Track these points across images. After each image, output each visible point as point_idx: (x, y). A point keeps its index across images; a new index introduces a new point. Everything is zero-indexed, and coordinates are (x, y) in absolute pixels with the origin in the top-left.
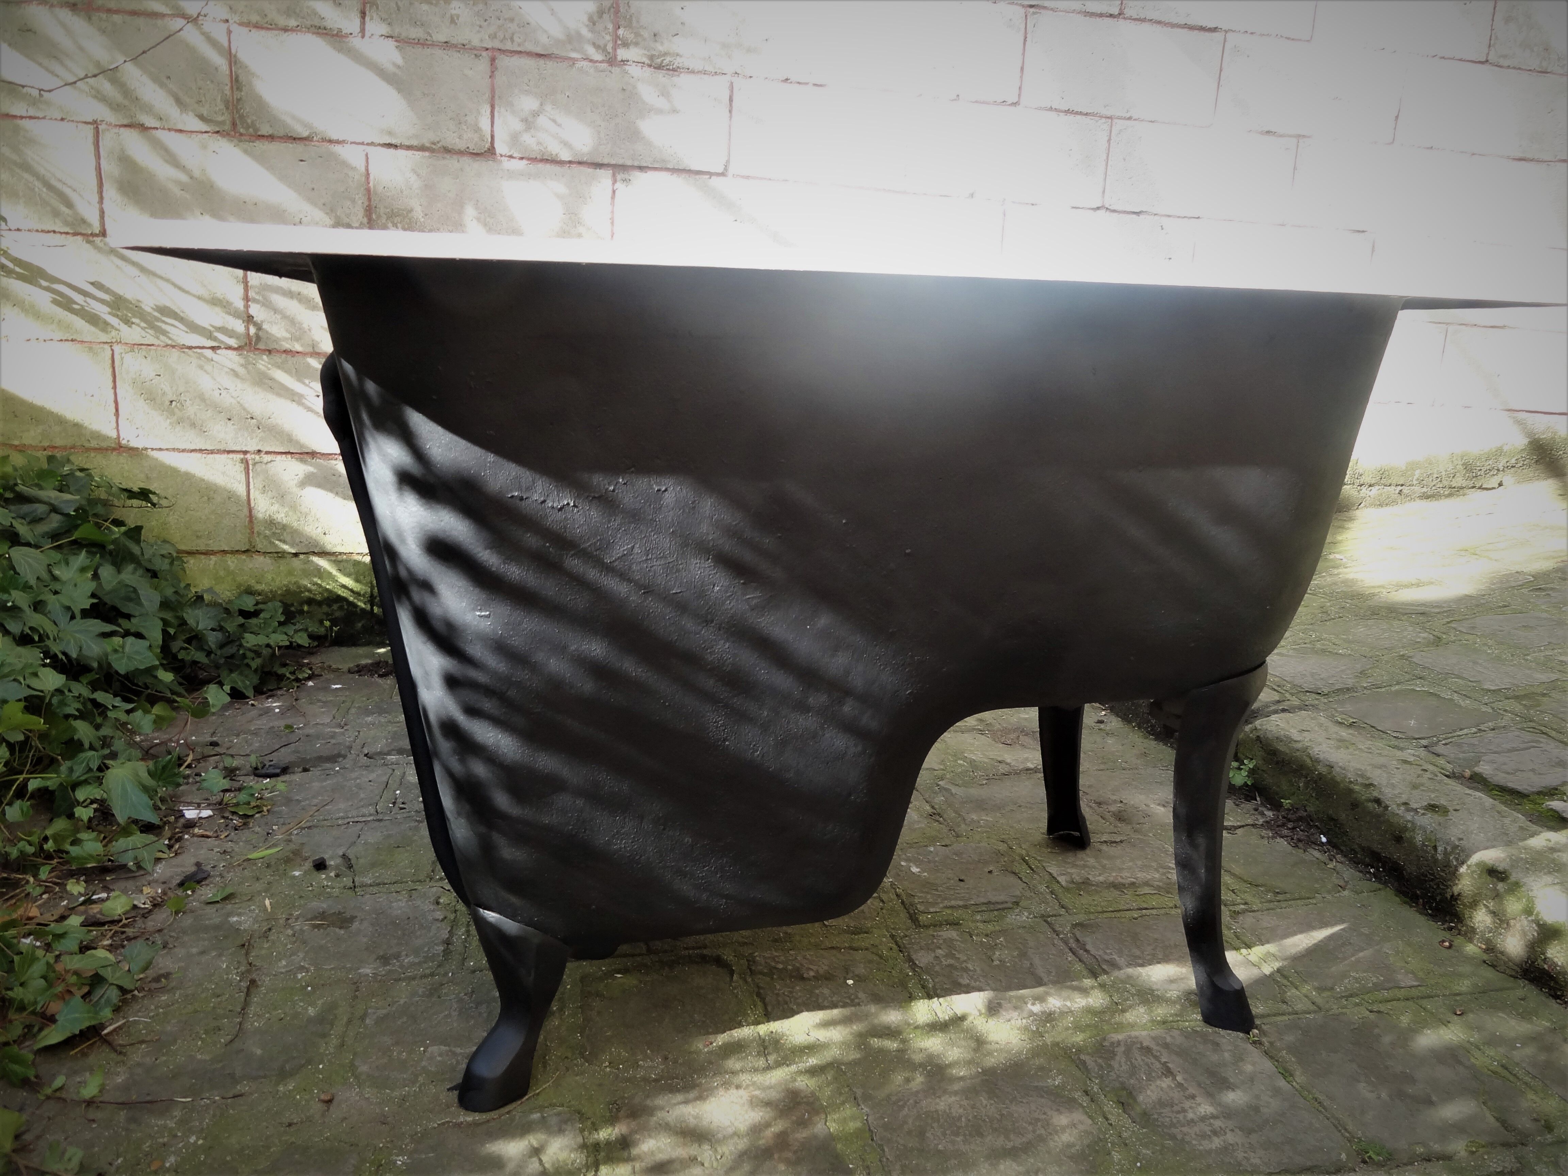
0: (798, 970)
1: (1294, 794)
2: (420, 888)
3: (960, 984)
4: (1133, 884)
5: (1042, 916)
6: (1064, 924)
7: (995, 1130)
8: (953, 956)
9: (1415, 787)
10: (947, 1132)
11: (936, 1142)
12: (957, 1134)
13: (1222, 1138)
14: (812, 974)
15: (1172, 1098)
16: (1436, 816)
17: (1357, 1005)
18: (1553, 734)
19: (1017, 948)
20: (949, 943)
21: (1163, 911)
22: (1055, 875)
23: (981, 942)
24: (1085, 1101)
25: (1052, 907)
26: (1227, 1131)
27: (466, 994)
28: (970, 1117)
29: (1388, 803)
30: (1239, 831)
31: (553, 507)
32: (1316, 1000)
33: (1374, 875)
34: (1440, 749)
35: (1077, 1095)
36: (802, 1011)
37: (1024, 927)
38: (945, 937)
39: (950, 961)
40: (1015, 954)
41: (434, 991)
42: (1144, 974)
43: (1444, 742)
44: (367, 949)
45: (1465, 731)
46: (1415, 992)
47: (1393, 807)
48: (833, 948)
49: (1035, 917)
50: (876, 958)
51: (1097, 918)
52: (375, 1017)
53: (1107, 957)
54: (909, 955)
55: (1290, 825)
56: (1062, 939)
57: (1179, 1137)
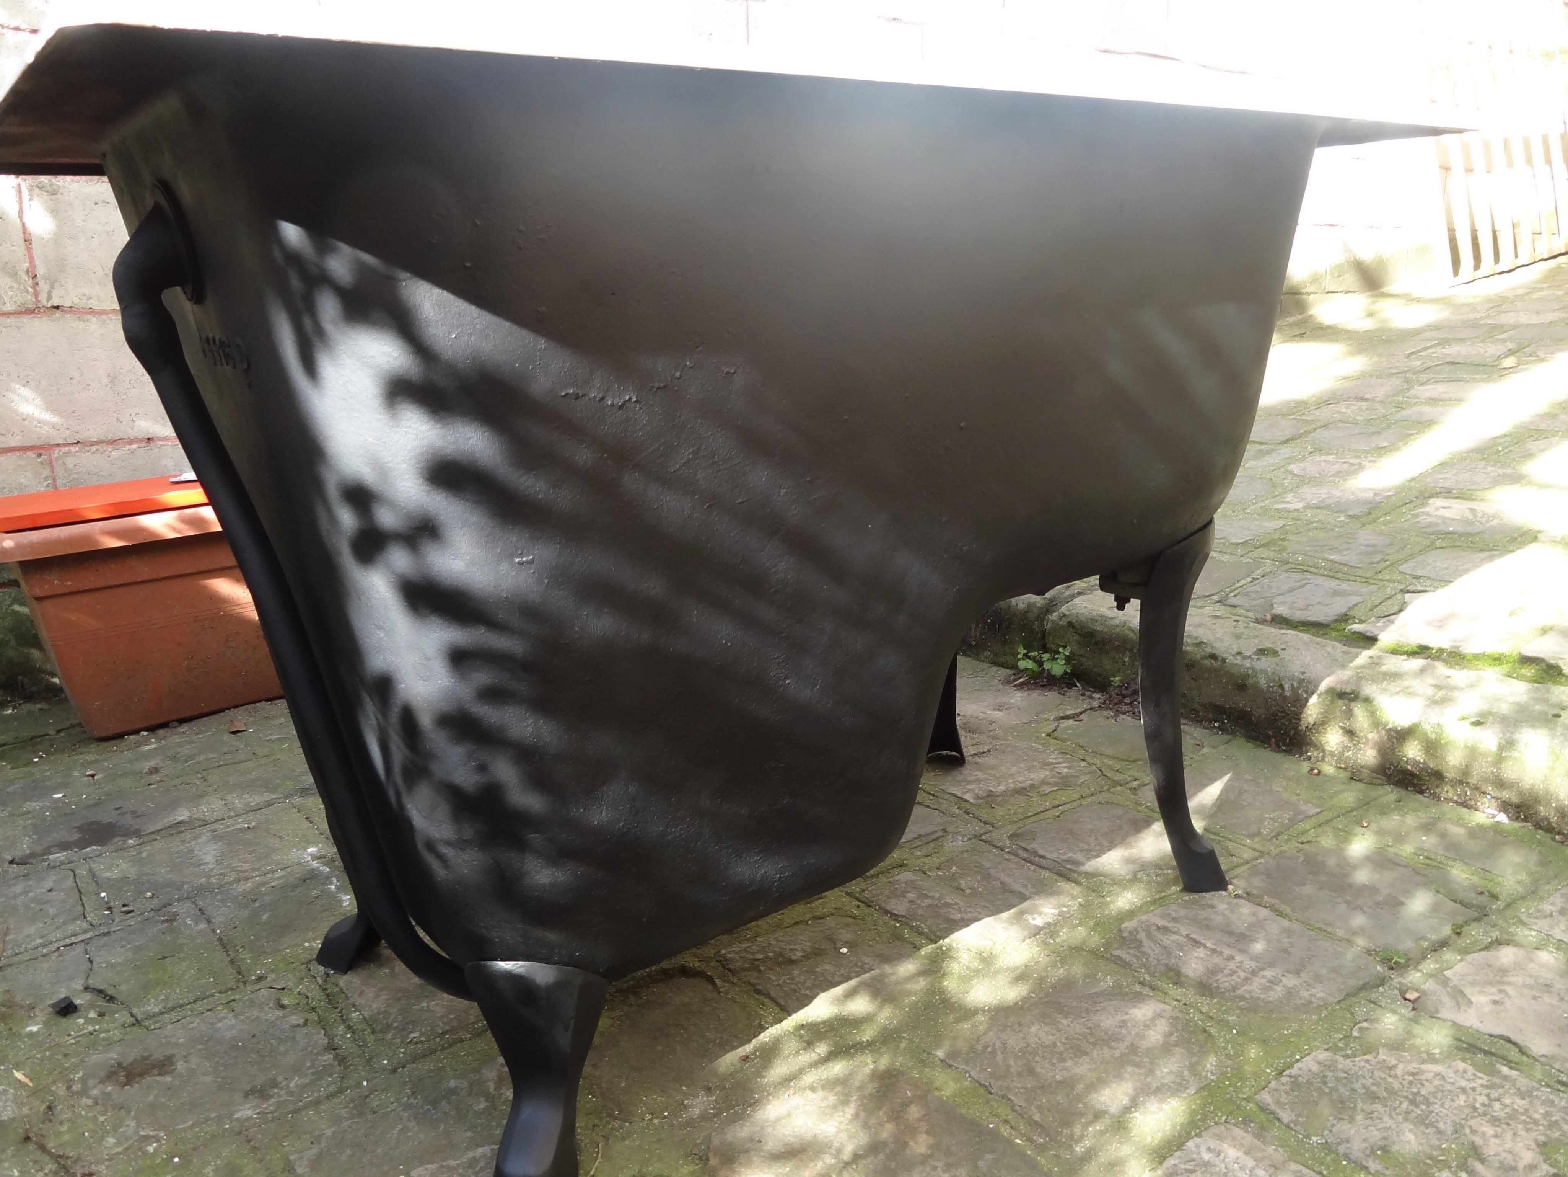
0: (781, 955)
1: (1119, 670)
2: (237, 997)
3: (954, 921)
4: (1032, 786)
5: (975, 836)
6: (1001, 837)
7: (1094, 1044)
8: (926, 896)
9: (1238, 637)
10: (1054, 1061)
11: (1051, 1074)
12: (1063, 1060)
13: (1281, 984)
14: (799, 954)
15: (1216, 964)
16: (1269, 658)
17: (1287, 841)
18: (1312, 570)
19: (976, 872)
20: (911, 885)
21: (1075, 804)
22: (960, 795)
23: (938, 875)
24: (1146, 991)
25: (978, 828)
26: (1280, 977)
27: (409, 1098)
28: (1063, 1041)
29: (1224, 656)
30: (1082, 717)
31: (613, 405)
32: (1254, 846)
33: (1220, 728)
34: (1233, 601)
35: (1137, 988)
36: (818, 994)
37: (967, 851)
38: (903, 880)
39: (927, 902)
40: (979, 877)
41: (361, 1107)
42: (1106, 864)
43: (1232, 594)
44: (220, 1088)
45: (1242, 582)
46: (1322, 818)
47: (1230, 659)
48: (797, 923)
49: (970, 839)
50: (850, 920)
51: (1025, 825)
52: (305, 1162)
53: (1065, 857)
54: (880, 908)
55: (1127, 700)
56: (1008, 852)
57: (1247, 996)
